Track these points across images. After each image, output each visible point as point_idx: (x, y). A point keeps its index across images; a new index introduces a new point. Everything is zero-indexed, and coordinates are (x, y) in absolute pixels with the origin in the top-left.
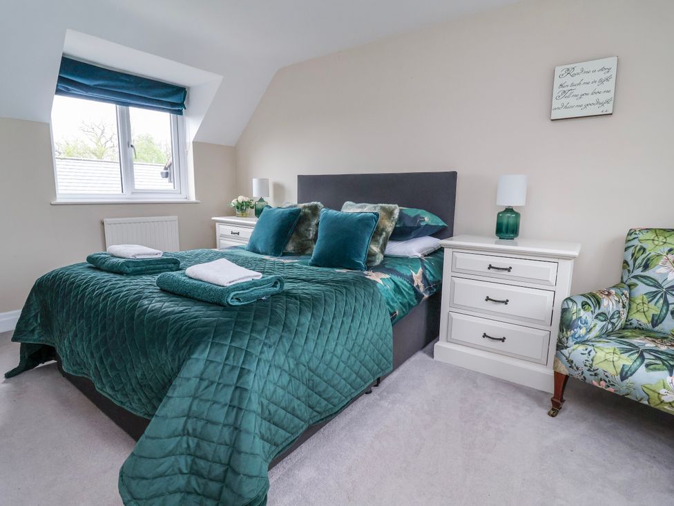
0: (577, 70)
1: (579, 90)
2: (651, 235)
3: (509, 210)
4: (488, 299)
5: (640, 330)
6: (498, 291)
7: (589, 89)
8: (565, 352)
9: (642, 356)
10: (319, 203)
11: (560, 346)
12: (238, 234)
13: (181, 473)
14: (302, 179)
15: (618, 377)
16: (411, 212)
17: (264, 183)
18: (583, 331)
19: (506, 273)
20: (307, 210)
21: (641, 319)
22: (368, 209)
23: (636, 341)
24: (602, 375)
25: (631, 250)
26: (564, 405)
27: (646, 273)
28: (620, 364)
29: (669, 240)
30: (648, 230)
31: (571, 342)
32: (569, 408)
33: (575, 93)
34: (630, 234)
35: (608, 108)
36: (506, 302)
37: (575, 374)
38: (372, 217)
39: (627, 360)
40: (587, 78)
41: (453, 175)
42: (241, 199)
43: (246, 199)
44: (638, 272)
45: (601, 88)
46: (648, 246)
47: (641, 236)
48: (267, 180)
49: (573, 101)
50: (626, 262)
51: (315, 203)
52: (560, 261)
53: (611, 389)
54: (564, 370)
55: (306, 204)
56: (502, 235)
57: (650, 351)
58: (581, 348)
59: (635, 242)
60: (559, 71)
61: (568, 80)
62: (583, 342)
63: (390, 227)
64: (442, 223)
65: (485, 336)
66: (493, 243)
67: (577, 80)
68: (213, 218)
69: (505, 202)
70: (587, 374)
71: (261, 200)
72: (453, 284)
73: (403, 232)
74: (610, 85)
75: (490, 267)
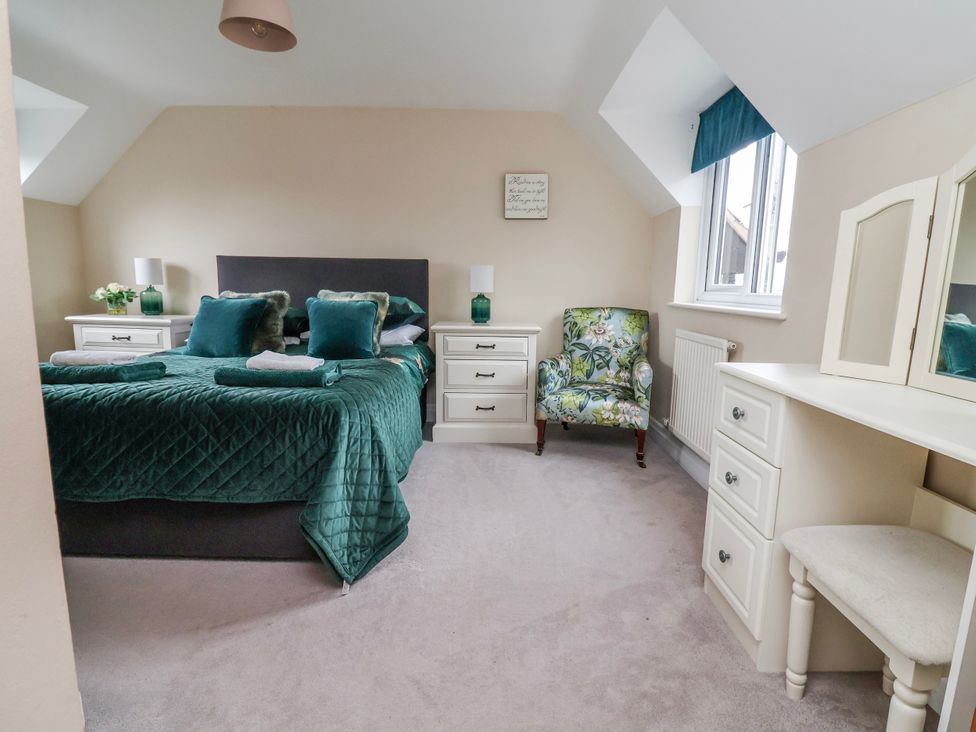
0: (522, 180)
1: (524, 196)
2: (579, 313)
3: (481, 296)
4: (478, 375)
5: (581, 382)
6: (486, 366)
7: (531, 196)
8: (544, 402)
9: (589, 394)
10: (284, 293)
11: (539, 398)
12: (129, 338)
13: (346, 515)
14: (223, 261)
15: (578, 411)
16: (401, 300)
17: (154, 264)
18: (552, 385)
19: (491, 349)
20: (270, 300)
21: (580, 375)
22: (358, 298)
23: (583, 387)
24: (568, 413)
25: (568, 325)
26: (545, 446)
27: (580, 341)
28: (578, 402)
29: (590, 315)
30: (577, 309)
31: (547, 394)
32: (548, 444)
33: (521, 198)
34: (566, 313)
35: (544, 214)
36: (493, 375)
37: (552, 416)
38: (371, 306)
39: (581, 399)
40: (530, 187)
41: (425, 263)
42: (114, 288)
43: (124, 288)
44: (574, 341)
45: (540, 197)
46: (578, 320)
47: (574, 314)
48: (159, 260)
49: (519, 205)
50: (566, 335)
51: (279, 292)
52: (529, 336)
53: (574, 421)
54: (543, 415)
55: (268, 293)
56: (477, 319)
57: (592, 390)
58: (553, 397)
59: (570, 319)
60: (509, 177)
61: (516, 187)
62: (554, 394)
63: (383, 313)
64: (421, 311)
65: (478, 408)
66: (470, 326)
67: (522, 187)
68: (67, 318)
69: (476, 290)
70: (559, 414)
71: (150, 289)
72: (446, 366)
73: (394, 321)
74: (544, 196)
75: (478, 346)
